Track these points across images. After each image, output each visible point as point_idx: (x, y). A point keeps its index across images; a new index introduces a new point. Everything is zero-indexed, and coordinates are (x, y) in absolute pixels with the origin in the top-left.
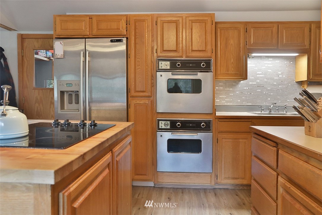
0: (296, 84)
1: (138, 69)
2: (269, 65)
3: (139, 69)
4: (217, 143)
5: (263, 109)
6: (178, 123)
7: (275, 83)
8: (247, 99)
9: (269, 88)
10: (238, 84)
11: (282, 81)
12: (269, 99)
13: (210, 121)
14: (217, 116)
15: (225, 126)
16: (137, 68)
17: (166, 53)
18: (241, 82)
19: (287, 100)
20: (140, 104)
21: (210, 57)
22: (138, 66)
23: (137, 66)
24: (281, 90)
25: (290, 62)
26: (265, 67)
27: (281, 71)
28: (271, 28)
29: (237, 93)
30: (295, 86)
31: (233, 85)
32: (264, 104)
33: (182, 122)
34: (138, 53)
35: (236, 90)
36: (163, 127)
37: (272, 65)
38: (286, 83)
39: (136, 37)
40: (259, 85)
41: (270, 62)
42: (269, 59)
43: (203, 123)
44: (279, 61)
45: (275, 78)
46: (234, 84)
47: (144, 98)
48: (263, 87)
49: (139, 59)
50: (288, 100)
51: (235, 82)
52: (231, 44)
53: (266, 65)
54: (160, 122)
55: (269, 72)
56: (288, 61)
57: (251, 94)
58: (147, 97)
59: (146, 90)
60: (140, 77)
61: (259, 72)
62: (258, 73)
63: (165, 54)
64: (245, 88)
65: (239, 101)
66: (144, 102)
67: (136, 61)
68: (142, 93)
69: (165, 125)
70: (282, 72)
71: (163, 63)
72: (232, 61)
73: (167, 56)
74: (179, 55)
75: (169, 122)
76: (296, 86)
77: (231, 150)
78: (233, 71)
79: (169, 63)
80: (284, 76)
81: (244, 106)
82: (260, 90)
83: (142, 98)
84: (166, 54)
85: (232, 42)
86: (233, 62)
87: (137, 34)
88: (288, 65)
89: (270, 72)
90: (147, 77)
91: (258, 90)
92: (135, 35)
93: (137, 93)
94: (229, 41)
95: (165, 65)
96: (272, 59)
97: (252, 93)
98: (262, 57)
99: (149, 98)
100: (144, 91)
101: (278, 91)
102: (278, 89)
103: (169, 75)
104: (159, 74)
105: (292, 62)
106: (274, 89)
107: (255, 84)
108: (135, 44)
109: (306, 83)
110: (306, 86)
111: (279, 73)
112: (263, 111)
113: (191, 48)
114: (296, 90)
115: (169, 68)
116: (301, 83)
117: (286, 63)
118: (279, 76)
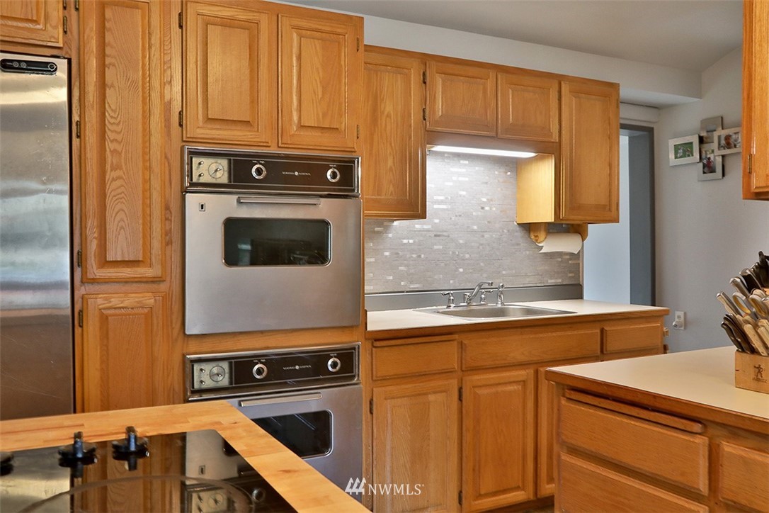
0: (518, 229)
1: (114, 180)
2: (461, 179)
3: (118, 183)
4: (371, 412)
5: (452, 298)
6: (257, 363)
7: (475, 227)
8: (412, 271)
9: (461, 242)
10: (387, 228)
11: (489, 222)
12: (461, 270)
13: (354, 349)
14: (369, 332)
15: (391, 360)
16: (110, 175)
17: (218, 129)
18: (396, 223)
19: (499, 272)
20: (123, 308)
21: (352, 152)
22: (114, 168)
23: (108, 167)
24: (489, 245)
25: (506, 173)
26: (451, 184)
27: (487, 194)
28: (481, 79)
29: (386, 256)
30: (516, 234)
31: (374, 232)
32: (452, 283)
33: (269, 361)
34: (112, 121)
35: (382, 247)
36: (208, 383)
37: (467, 179)
38: (497, 225)
39: (107, 63)
40: (439, 233)
41: (464, 170)
42: (462, 162)
43: (332, 357)
44: (482, 169)
45: (474, 214)
46: (376, 229)
47: (135, 285)
48: (448, 236)
49: (120, 143)
50: (504, 272)
51: (380, 225)
52: (386, 113)
53: (454, 178)
54: (197, 367)
55: (460, 196)
56: (501, 170)
57: (420, 256)
58: (147, 282)
59: (144, 256)
60: (123, 210)
61: (439, 195)
62: (435, 198)
63: (214, 132)
64: (405, 241)
65: (391, 278)
66: (138, 302)
67: (108, 152)
68: (129, 269)
69: (211, 375)
70: (489, 197)
71: (206, 162)
72: (390, 163)
73: (220, 140)
74: (258, 140)
75: (225, 365)
76: (519, 234)
77: (409, 428)
78: (392, 193)
79: (224, 163)
80: (494, 209)
81: (403, 292)
82: (441, 247)
83: (128, 287)
84: (217, 132)
85: (388, 107)
86: (391, 167)
87: (108, 51)
88: (501, 180)
89: (464, 196)
90: (148, 212)
91: (436, 247)
92: (102, 55)
93: (112, 270)
94: (383, 106)
95: (213, 170)
96: (467, 162)
97: (422, 256)
98: (446, 155)
99: (155, 286)
100: (139, 261)
101: (481, 247)
102: (482, 242)
103: (228, 206)
104: (192, 200)
105: (509, 173)
106: (473, 244)
107: (428, 231)
108: (103, 85)
109: (543, 228)
110: (542, 235)
111: (484, 200)
112: (452, 305)
113: (295, 118)
114: (518, 244)
115: (225, 180)
116: (529, 228)
117: (498, 173)
118: (483, 208)
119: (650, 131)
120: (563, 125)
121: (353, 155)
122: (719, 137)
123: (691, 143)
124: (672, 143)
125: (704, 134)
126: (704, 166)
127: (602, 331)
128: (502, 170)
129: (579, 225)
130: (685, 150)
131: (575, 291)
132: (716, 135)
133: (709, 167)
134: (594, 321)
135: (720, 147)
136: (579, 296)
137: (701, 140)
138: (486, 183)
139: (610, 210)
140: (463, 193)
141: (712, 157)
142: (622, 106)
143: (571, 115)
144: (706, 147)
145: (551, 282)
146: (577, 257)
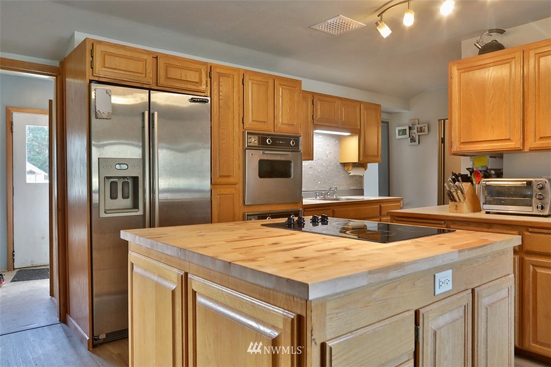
0: (340, 165)
2: (319, 143)
3: (224, 145)
5: (318, 194)
6: (268, 217)
7: (325, 164)
9: (319, 170)
11: (329, 162)
12: (319, 183)
13: (299, 212)
14: (303, 205)
16: (221, 142)
17: (256, 124)
19: (333, 184)
20: (225, 194)
22: (223, 139)
23: (221, 139)
24: (329, 172)
27: (328, 150)
28: (333, 103)
32: (316, 188)
33: (272, 215)
34: (222, 121)
37: (321, 144)
38: (333, 163)
39: (220, 98)
40: (311, 167)
41: (320, 140)
42: (319, 136)
43: (292, 215)
45: (324, 158)
49: (224, 130)
50: (335, 184)
53: (317, 143)
54: (248, 218)
58: (233, 184)
59: (232, 174)
60: (225, 156)
63: (254, 125)
66: (230, 192)
67: (220, 133)
68: (227, 179)
71: (252, 137)
73: (256, 128)
74: (268, 129)
76: (340, 167)
79: (257, 138)
80: (331, 157)
82: (312, 173)
87: (220, 94)
88: (334, 144)
90: (233, 157)
91: (310, 173)
93: (222, 179)
95: (254, 141)
96: (321, 136)
97: (305, 176)
100: (230, 176)
101: (327, 173)
102: (327, 171)
103: (260, 154)
104: (248, 152)
105: (337, 142)
106: (323, 171)
107: (307, 165)
108: (219, 107)
109: (351, 164)
110: (350, 168)
111: (328, 152)
112: (318, 197)
113: (280, 120)
114: (340, 172)
115: (257, 145)
116: (344, 165)
117: (332, 141)
118: (327, 156)
119: (388, 123)
120: (362, 122)
121: (299, 135)
122: (417, 127)
123: (406, 129)
124: (397, 129)
125: (411, 126)
126: (411, 139)
127: (380, 206)
128: (334, 140)
129: (363, 164)
130: (403, 132)
131: (361, 192)
132: (416, 126)
133: (413, 140)
134: (377, 202)
135: (418, 131)
136: (362, 194)
137: (410, 128)
138: (328, 145)
139: (378, 157)
140: (320, 150)
141: (414, 135)
142: (382, 113)
143: (364, 118)
144: (412, 131)
145: (352, 188)
146: (361, 177)
